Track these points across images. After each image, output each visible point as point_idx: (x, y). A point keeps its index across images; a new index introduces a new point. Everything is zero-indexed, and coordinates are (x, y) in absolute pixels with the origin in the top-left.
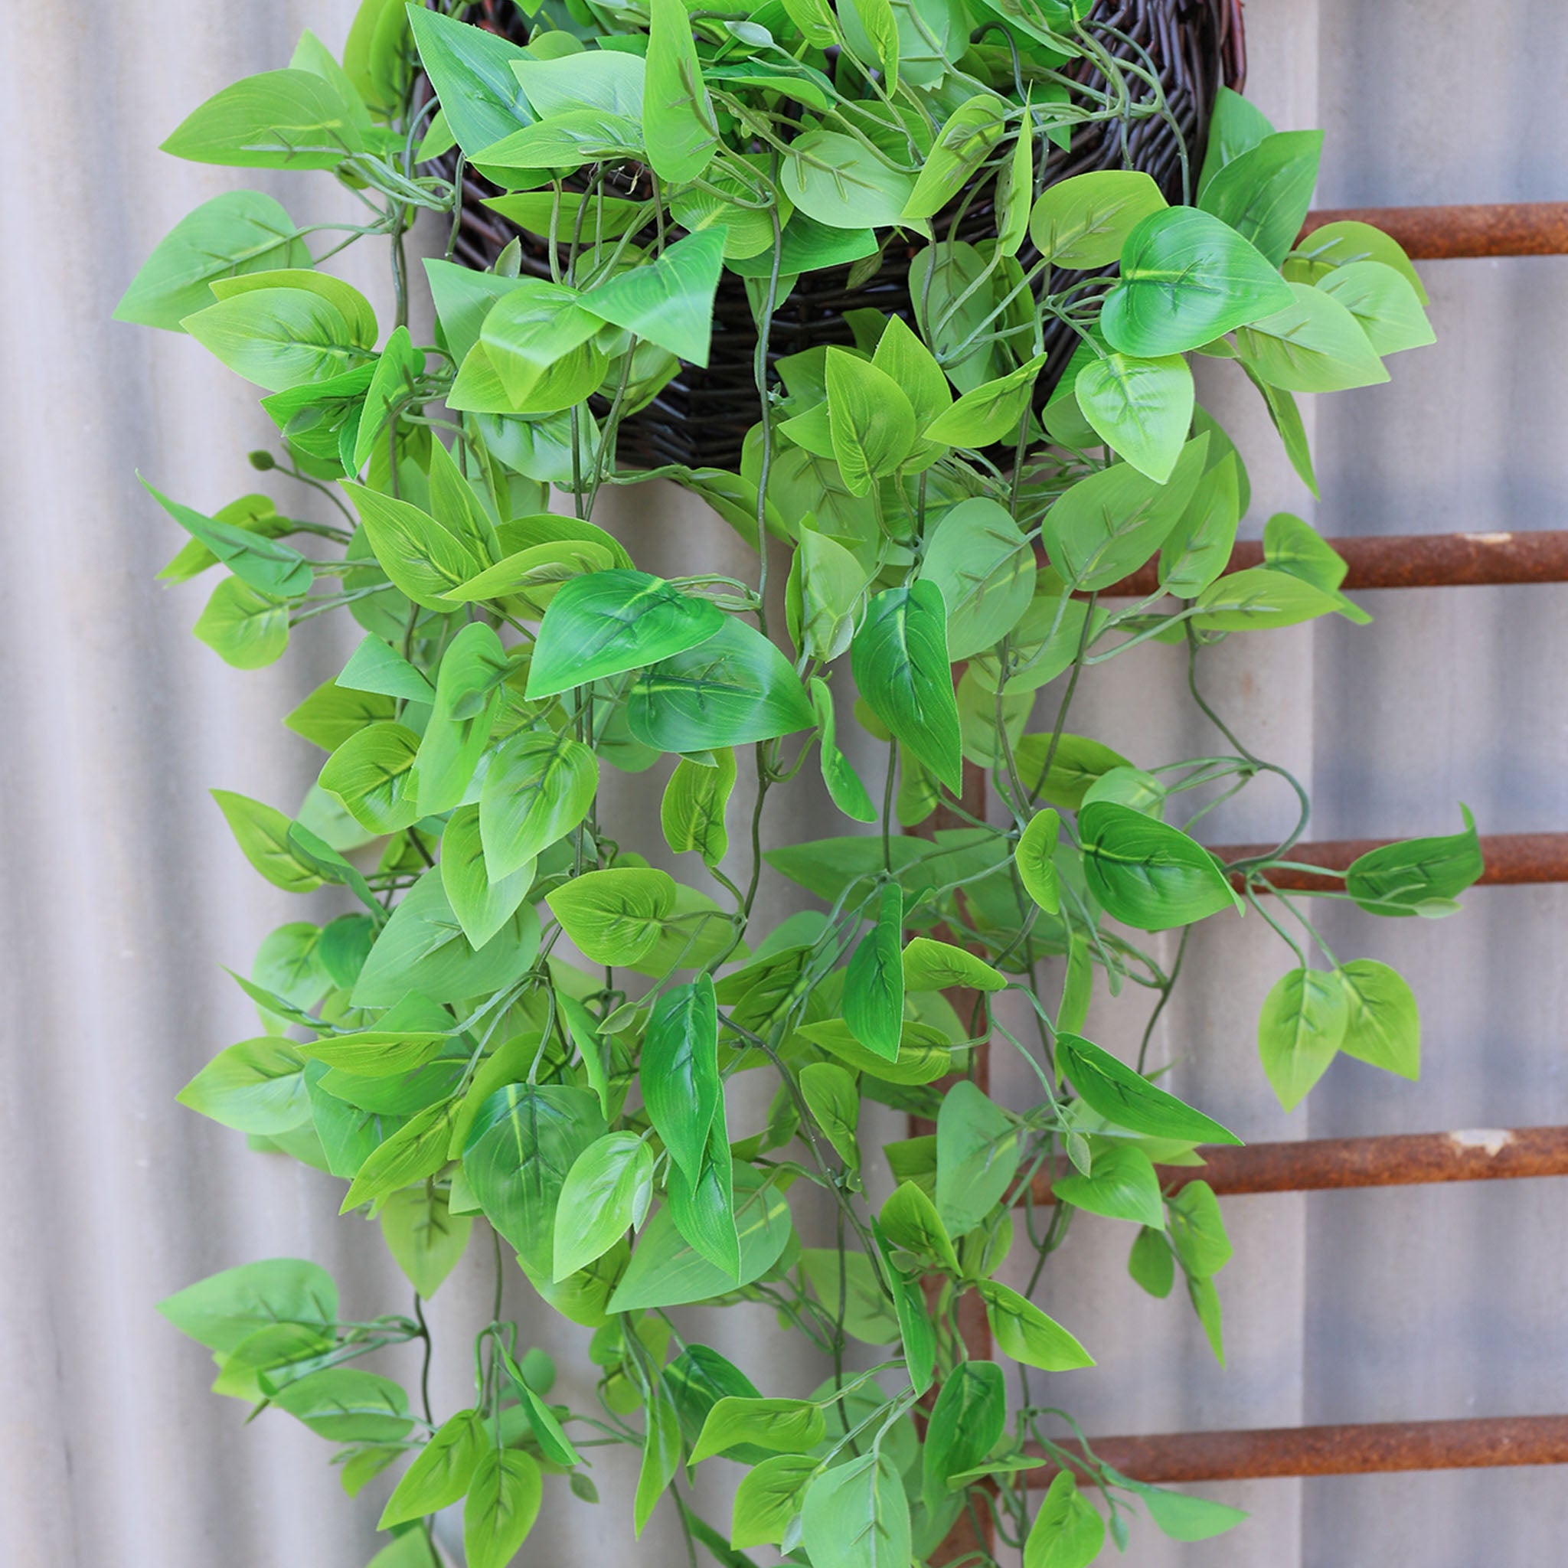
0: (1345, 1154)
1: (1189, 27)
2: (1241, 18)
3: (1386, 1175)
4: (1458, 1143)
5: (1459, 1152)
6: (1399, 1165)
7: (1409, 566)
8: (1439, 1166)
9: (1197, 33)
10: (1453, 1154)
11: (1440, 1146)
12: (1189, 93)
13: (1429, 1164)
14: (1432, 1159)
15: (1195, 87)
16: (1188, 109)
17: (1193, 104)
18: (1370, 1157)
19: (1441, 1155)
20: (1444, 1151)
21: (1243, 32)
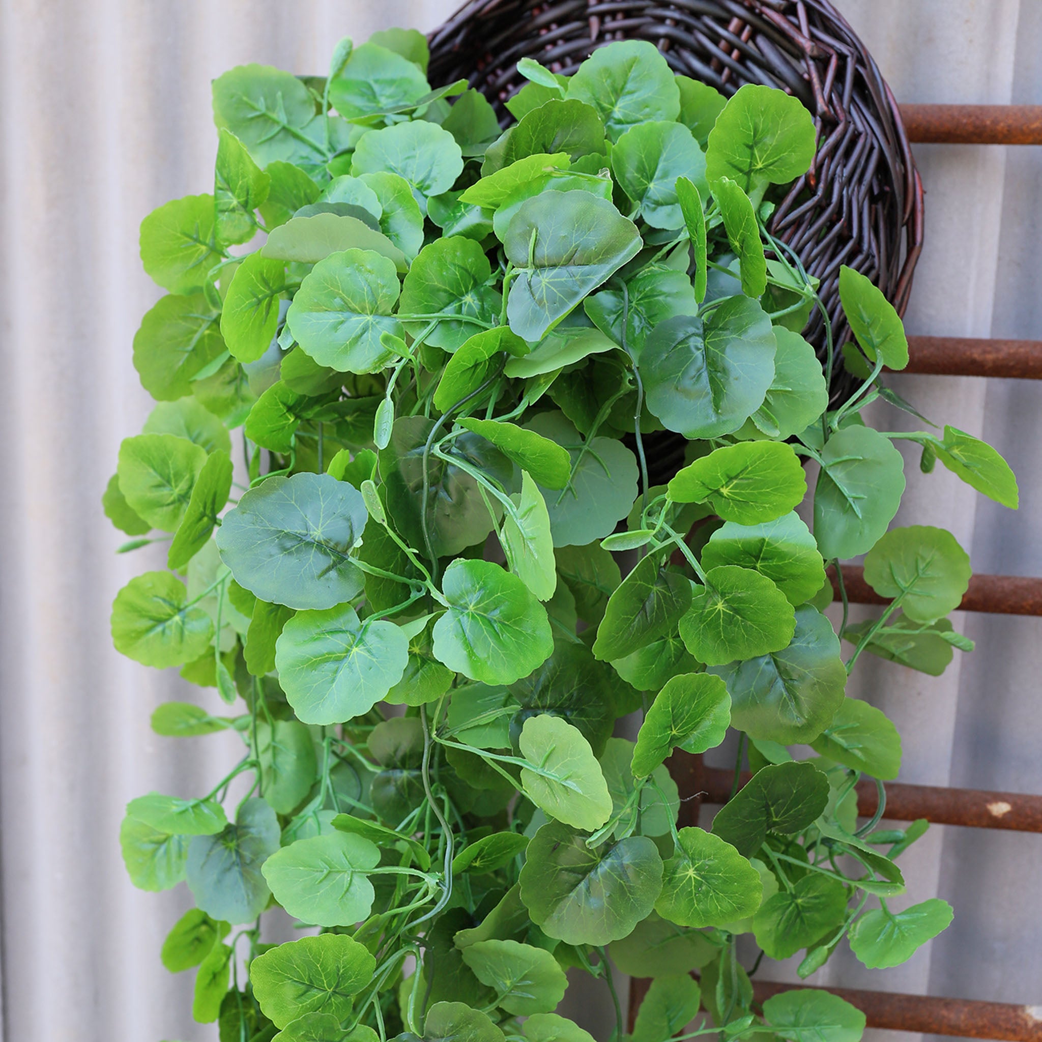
0: (944, 1012)
1: (880, 206)
2: (923, 202)
3: (974, 1032)
4: (1031, 1017)
5: (1030, 1024)
6: (984, 1027)
7: (1031, 602)
8: (1014, 1031)
9: (886, 212)
10: (1026, 1024)
11: (1017, 1016)
12: (873, 257)
13: (1007, 1029)
14: (1009, 1026)
15: (879, 252)
16: (872, 267)
17: (877, 265)
18: (962, 1017)
19: (1016, 1024)
20: (1020, 1021)
21: (923, 212)
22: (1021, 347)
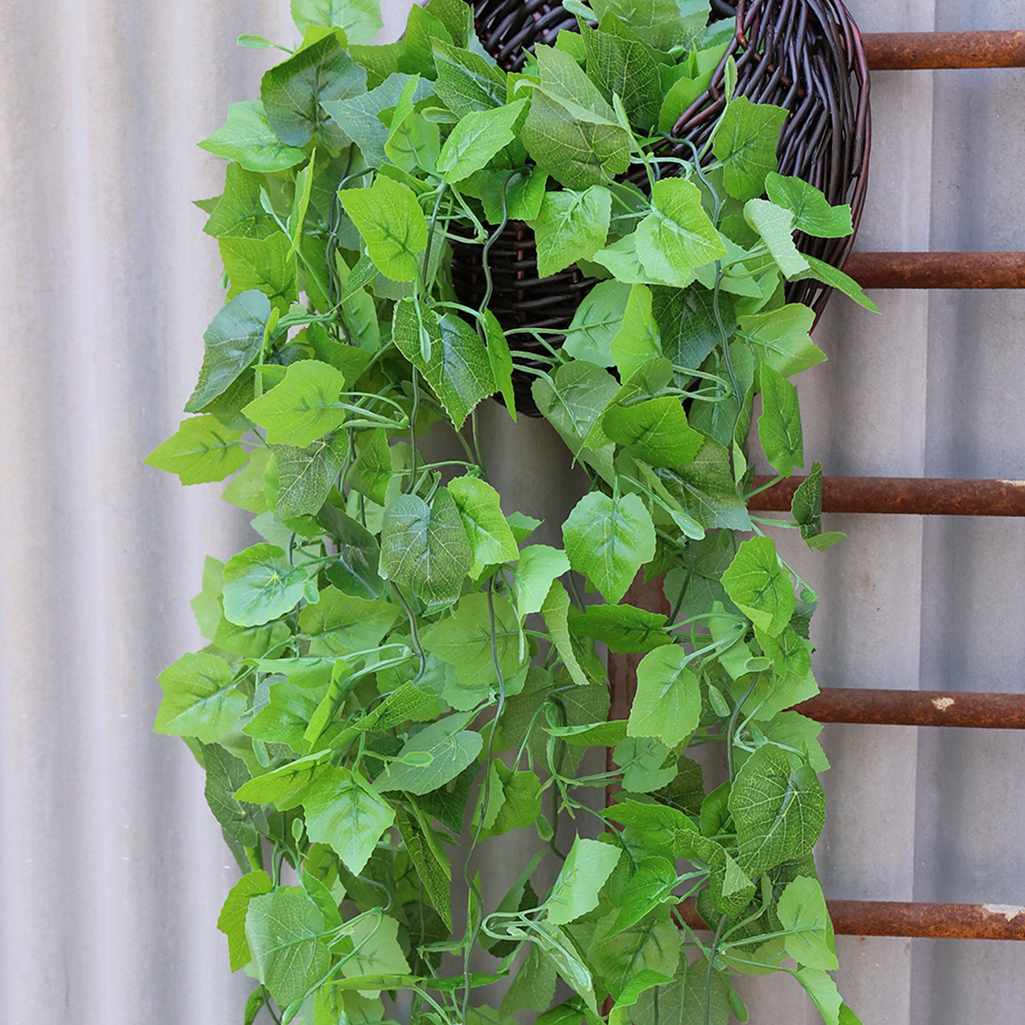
0: (904, 911)
3: (931, 929)
4: (986, 912)
6: (941, 922)
8: (970, 925)
10: (981, 917)
11: (973, 911)
13: (963, 923)
14: (965, 920)
18: (922, 914)
19: (973, 917)
22: (936, 257)
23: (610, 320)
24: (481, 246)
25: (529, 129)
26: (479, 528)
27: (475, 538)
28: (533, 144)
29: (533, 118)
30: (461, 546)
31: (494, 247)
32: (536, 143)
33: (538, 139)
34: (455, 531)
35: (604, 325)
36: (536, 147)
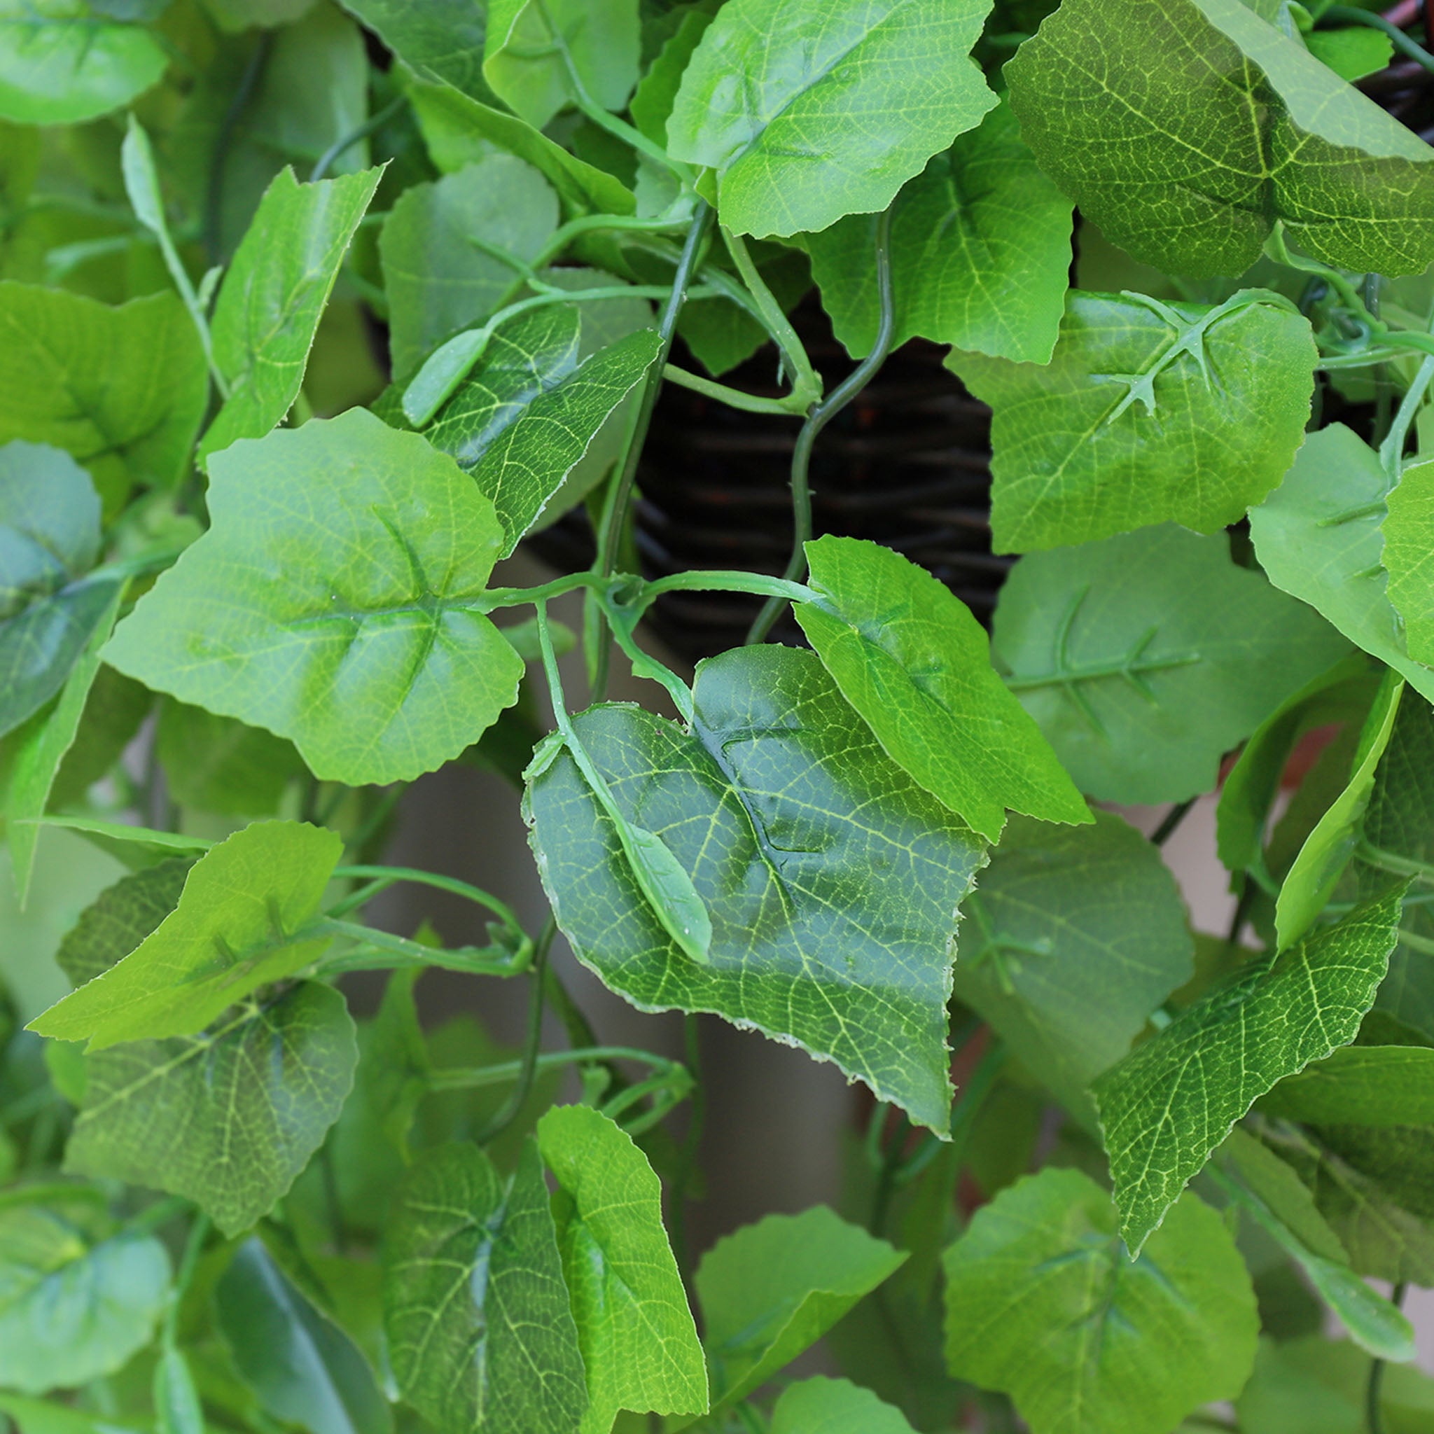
23: (1156, 656)
24: (792, 424)
25: (1048, 53)
26: (614, 1280)
27: (601, 1314)
28: (1047, 103)
29: (1075, 21)
30: (557, 1339)
31: (836, 426)
32: (1059, 103)
33: (1069, 93)
34: (543, 1290)
35: (1137, 674)
36: (1056, 116)
